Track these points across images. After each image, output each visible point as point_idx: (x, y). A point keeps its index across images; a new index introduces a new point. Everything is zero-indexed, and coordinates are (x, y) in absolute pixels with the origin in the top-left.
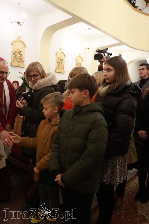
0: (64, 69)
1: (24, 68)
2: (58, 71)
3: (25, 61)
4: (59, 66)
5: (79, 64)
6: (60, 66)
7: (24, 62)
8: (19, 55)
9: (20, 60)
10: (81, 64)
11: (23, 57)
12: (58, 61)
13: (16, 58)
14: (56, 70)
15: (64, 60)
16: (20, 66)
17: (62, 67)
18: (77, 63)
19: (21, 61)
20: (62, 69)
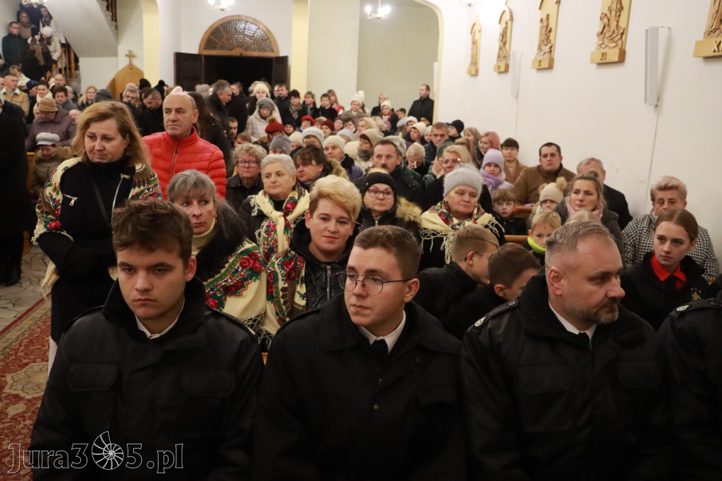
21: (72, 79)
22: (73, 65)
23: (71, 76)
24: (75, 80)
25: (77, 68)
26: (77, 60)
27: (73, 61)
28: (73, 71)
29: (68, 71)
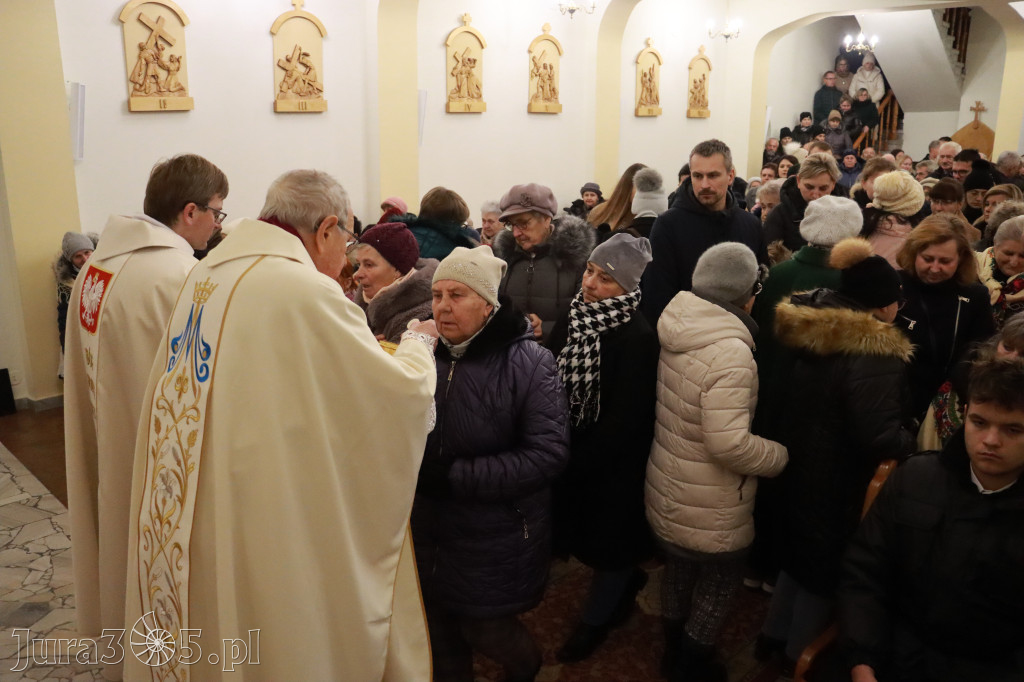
0: (480, 96)
1: (324, 114)
2: (455, 106)
3: (325, 90)
4: (459, 87)
5: (541, 70)
6: (464, 89)
7: (321, 91)
8: (302, 69)
9: (306, 88)
10: (551, 68)
11: (316, 77)
12: (455, 68)
13: (290, 81)
14: (447, 106)
15: (477, 63)
16: (309, 109)
17: (474, 91)
18: (535, 64)
19: (311, 89)
20: (473, 97)
21: (891, 142)
22: (895, 123)
23: (890, 138)
24: (894, 142)
25: (900, 126)
26: (901, 116)
27: (896, 117)
28: (894, 131)
29: (887, 131)
